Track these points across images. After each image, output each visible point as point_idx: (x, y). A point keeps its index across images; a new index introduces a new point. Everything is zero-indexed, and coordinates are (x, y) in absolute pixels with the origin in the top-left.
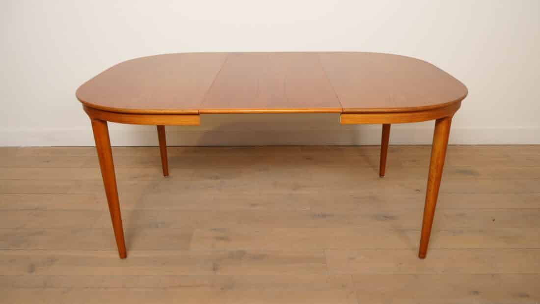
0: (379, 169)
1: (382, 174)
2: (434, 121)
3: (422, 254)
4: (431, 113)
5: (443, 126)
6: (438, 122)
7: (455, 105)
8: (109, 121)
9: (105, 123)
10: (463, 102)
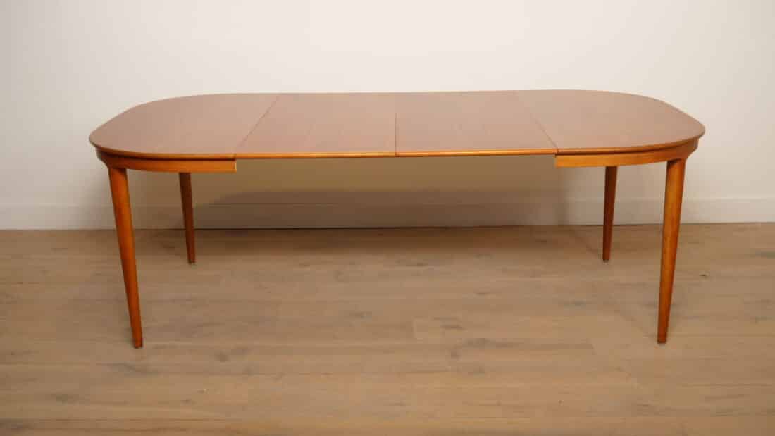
0: (602, 253)
1: (606, 257)
2: (665, 164)
3: (662, 338)
4: (661, 153)
5: (676, 169)
6: (670, 164)
7: (690, 145)
8: (129, 168)
9: (123, 171)
10: (701, 141)
